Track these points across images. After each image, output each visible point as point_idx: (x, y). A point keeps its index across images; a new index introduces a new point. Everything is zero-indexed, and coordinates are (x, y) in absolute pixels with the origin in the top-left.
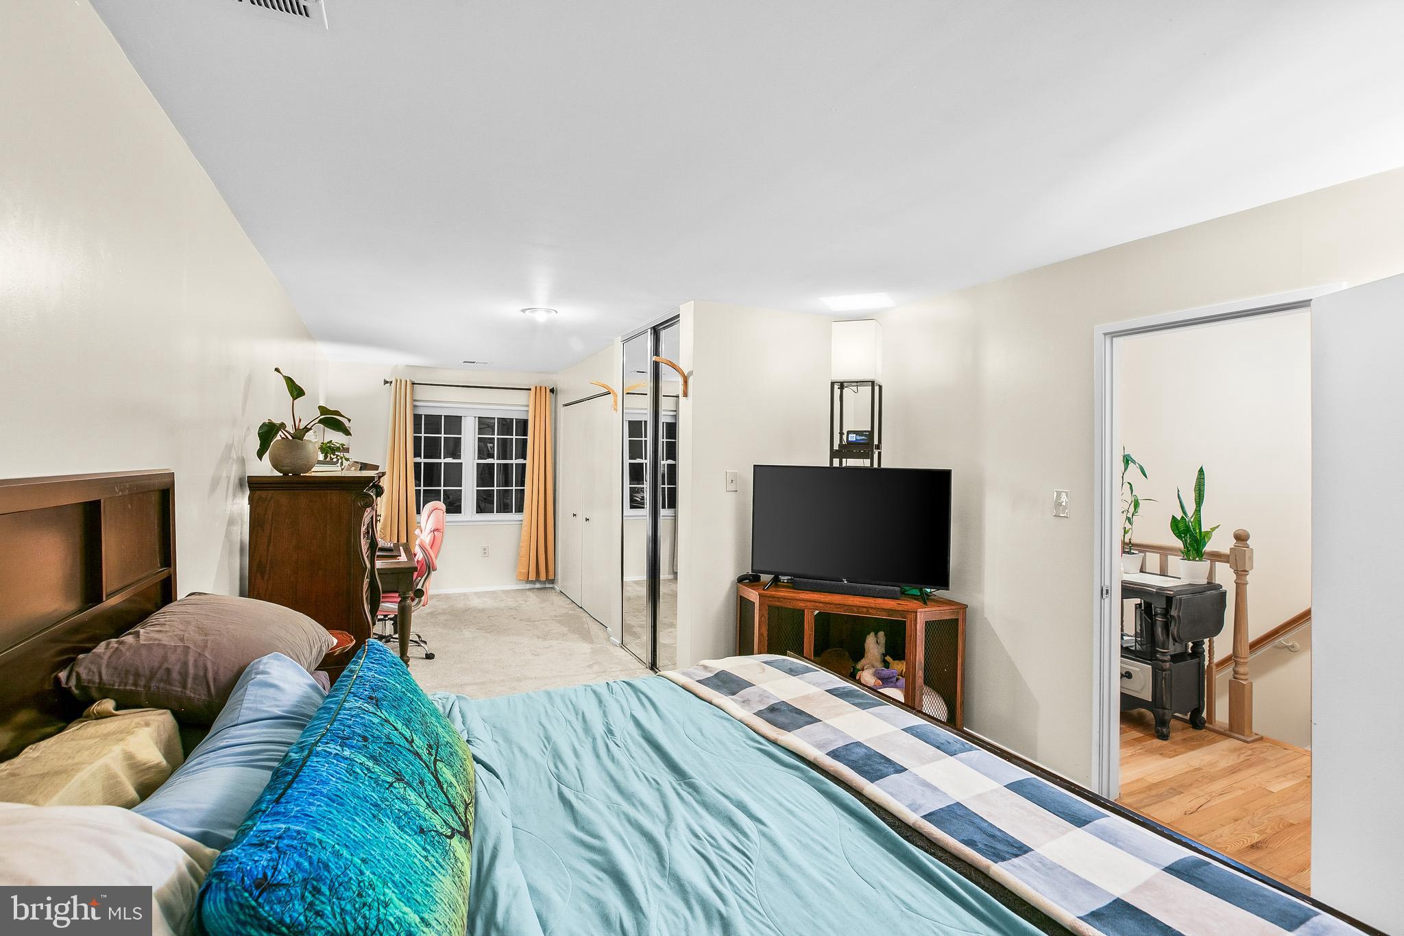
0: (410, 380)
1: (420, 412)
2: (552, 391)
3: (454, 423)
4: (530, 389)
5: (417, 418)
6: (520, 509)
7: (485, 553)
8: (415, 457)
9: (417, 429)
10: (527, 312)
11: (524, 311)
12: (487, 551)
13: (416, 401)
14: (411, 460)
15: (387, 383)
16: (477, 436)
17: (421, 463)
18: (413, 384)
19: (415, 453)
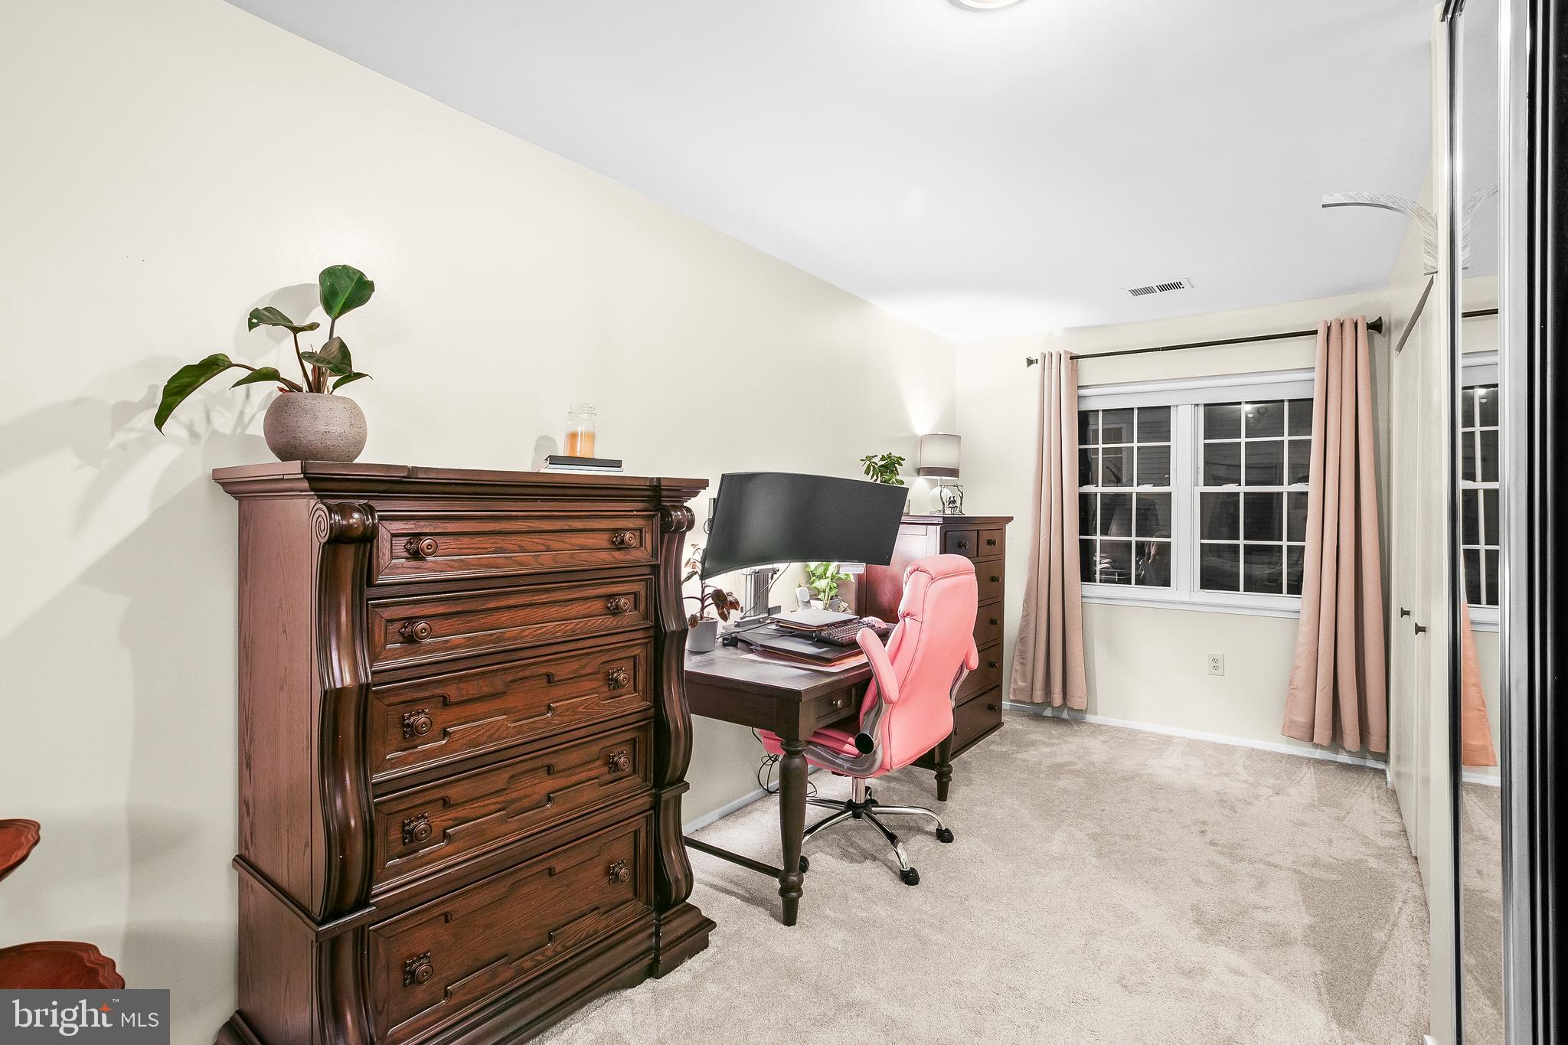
0: (1066, 352)
1: (1090, 405)
2: (1376, 327)
3: (1156, 421)
4: (1315, 332)
5: (1084, 419)
6: (1296, 588)
7: (1216, 668)
8: (1082, 484)
9: (1084, 435)
12: (1220, 664)
13: (1080, 387)
14: (1072, 490)
15: (1030, 362)
16: (1202, 441)
17: (1096, 494)
18: (1071, 358)
19: (1085, 477)
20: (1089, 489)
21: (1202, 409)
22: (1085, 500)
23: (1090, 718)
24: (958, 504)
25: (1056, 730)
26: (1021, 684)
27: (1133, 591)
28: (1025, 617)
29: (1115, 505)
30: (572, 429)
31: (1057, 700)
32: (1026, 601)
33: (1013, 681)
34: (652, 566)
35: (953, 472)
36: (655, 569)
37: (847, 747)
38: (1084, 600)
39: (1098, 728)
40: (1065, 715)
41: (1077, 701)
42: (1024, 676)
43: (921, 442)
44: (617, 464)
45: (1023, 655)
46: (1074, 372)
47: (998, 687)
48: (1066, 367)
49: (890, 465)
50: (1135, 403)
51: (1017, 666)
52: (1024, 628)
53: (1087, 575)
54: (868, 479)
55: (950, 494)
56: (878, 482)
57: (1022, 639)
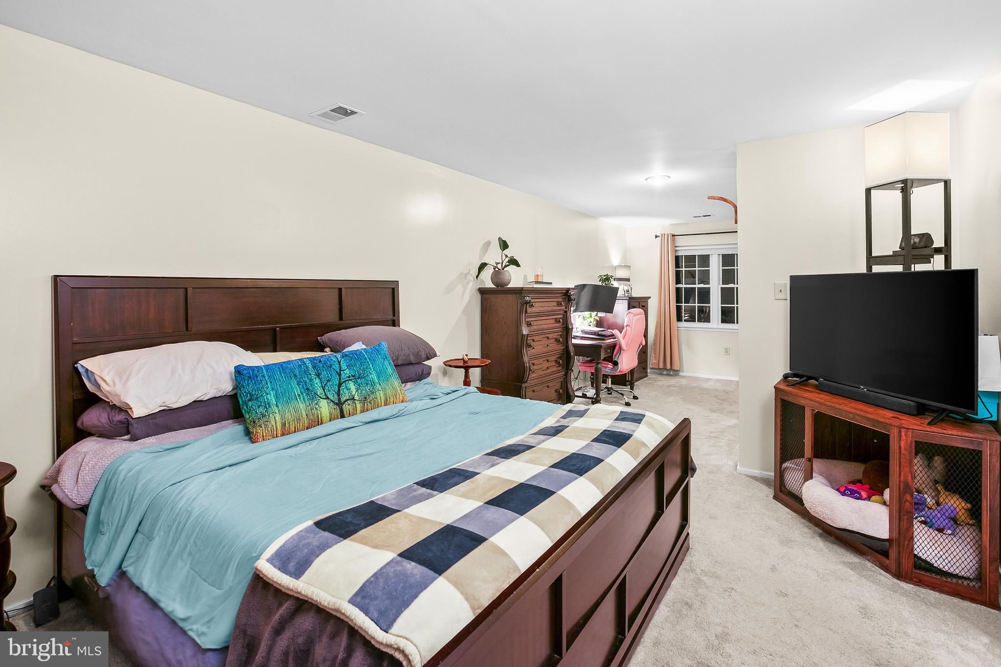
0: (670, 234)
1: (680, 254)
3: (705, 260)
5: (677, 259)
8: (676, 284)
9: (677, 265)
10: (648, 180)
11: (646, 179)
12: (728, 351)
13: (676, 247)
14: (673, 286)
15: (656, 237)
16: (721, 268)
17: (682, 288)
18: (672, 236)
19: (678, 281)
20: (679, 286)
21: (721, 256)
22: (678, 290)
23: (681, 374)
24: (630, 292)
25: (668, 377)
26: (654, 361)
27: (696, 324)
28: (656, 335)
29: (690, 292)
30: (536, 274)
31: (668, 367)
32: (656, 329)
33: (652, 361)
34: (565, 311)
35: (628, 280)
36: (566, 312)
37: (609, 366)
38: (678, 328)
39: (684, 377)
40: (671, 373)
41: (676, 367)
42: (655, 358)
43: (615, 268)
44: (551, 283)
45: (655, 349)
46: (674, 241)
47: (646, 361)
48: (671, 240)
49: (607, 279)
50: (697, 253)
51: (653, 354)
52: (655, 339)
53: (679, 319)
54: (600, 284)
55: (627, 288)
56: (604, 285)
57: (655, 344)
